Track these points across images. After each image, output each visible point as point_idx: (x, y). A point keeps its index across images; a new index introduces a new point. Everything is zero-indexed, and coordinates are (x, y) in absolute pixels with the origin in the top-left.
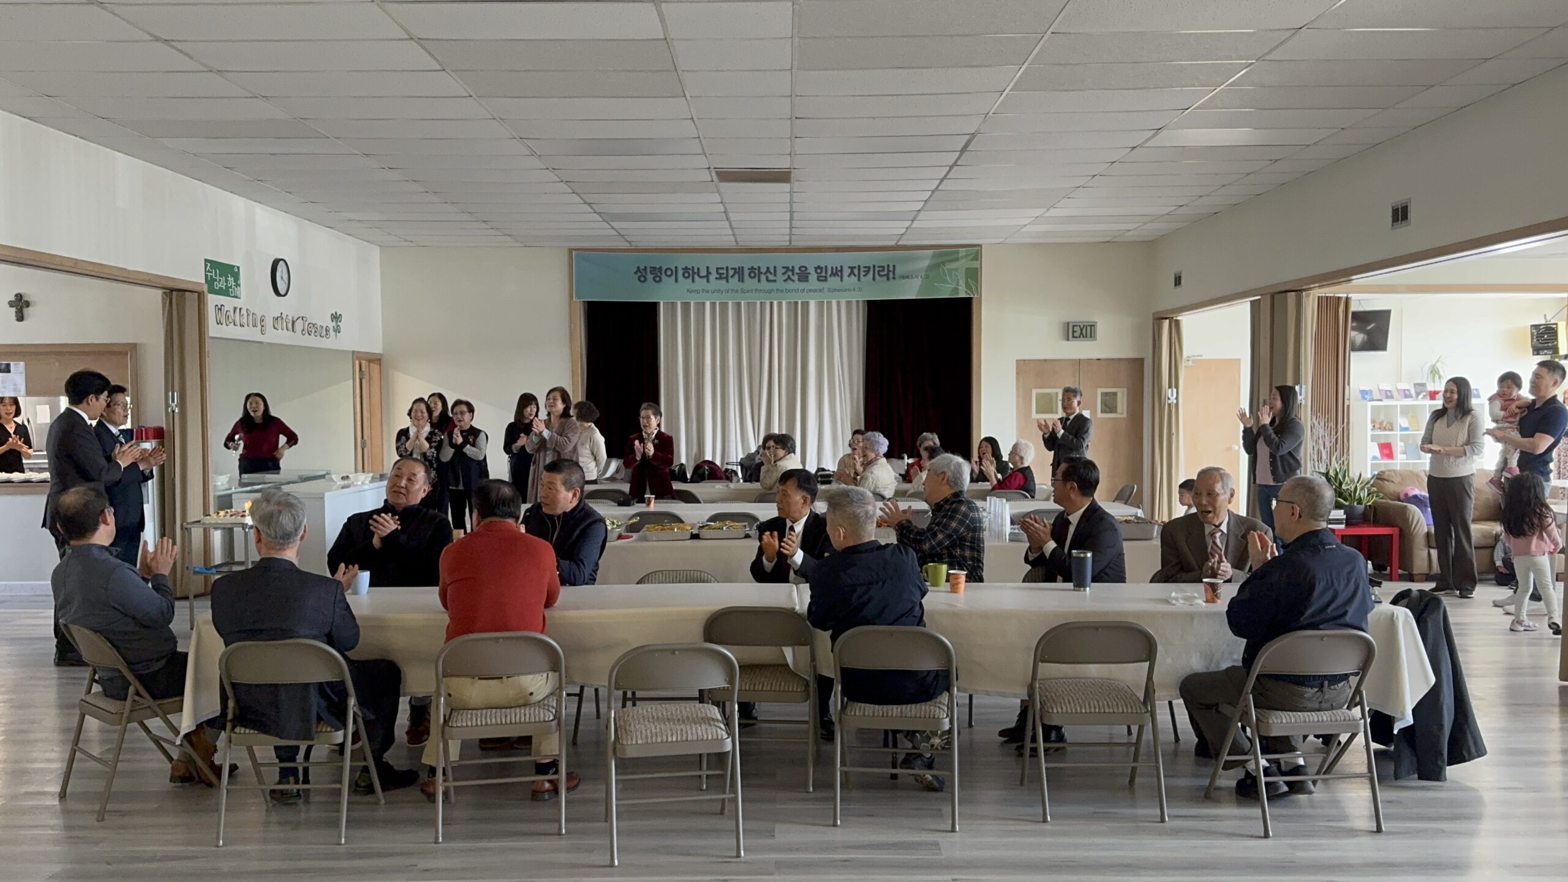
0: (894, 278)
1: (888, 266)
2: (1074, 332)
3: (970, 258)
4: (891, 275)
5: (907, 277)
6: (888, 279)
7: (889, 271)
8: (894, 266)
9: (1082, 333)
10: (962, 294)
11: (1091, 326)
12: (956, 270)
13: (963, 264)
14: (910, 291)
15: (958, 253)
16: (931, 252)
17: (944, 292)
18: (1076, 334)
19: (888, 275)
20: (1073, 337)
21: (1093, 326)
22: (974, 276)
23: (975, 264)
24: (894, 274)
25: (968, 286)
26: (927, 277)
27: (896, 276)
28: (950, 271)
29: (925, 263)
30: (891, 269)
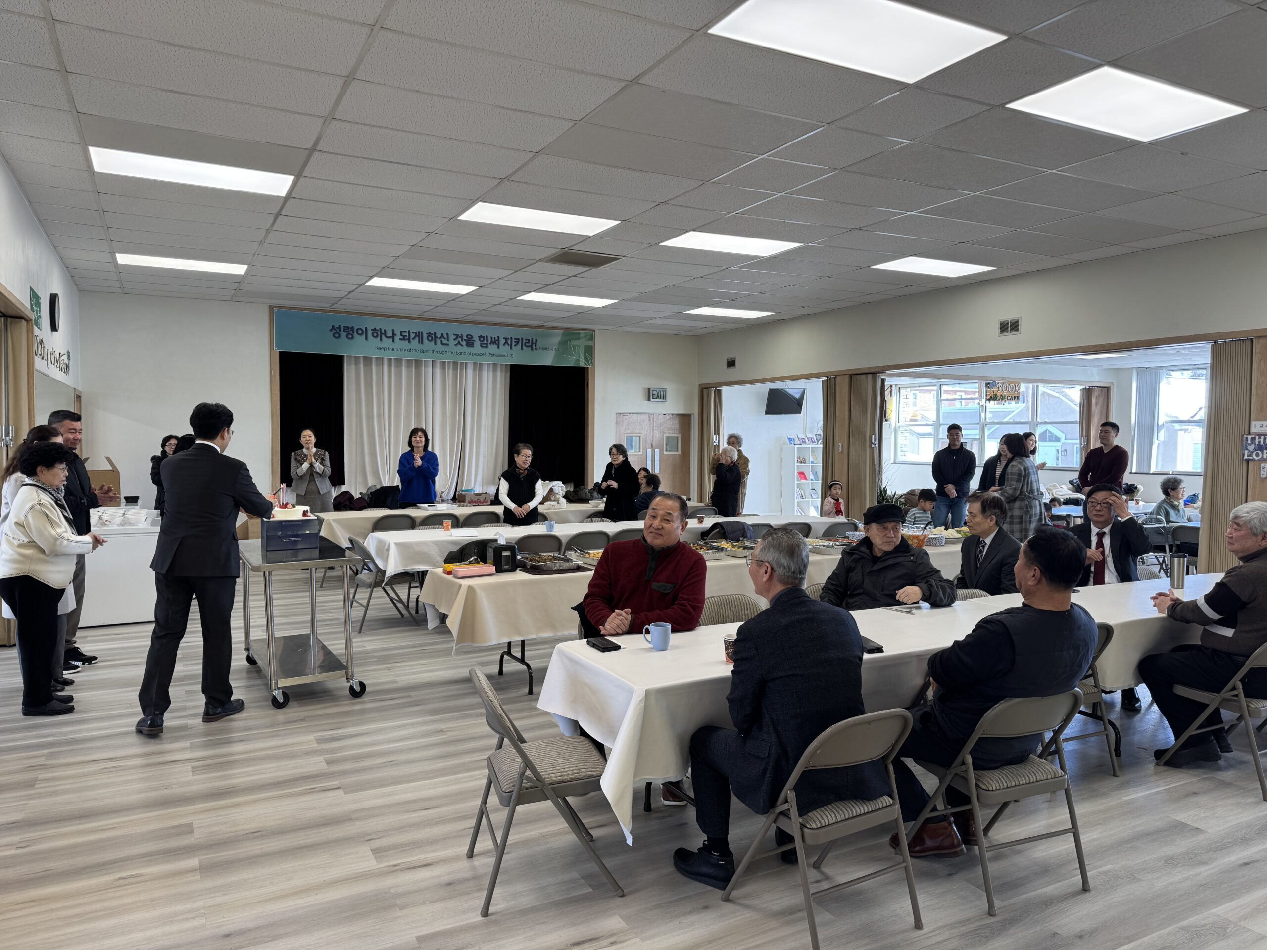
0: (536, 349)
1: (532, 339)
2: (653, 395)
3: (588, 338)
4: (534, 347)
5: (546, 349)
6: (532, 349)
7: (532, 343)
8: (536, 340)
9: (658, 396)
10: (582, 365)
11: (663, 391)
12: (578, 346)
13: (582, 343)
14: (547, 360)
15: (579, 333)
16: (561, 331)
17: (570, 361)
18: (655, 397)
19: (531, 346)
20: (653, 398)
21: (665, 391)
22: (589, 351)
23: (590, 343)
24: (536, 346)
25: (586, 358)
26: (559, 350)
27: (538, 347)
28: (574, 346)
29: (557, 340)
30: (534, 342)
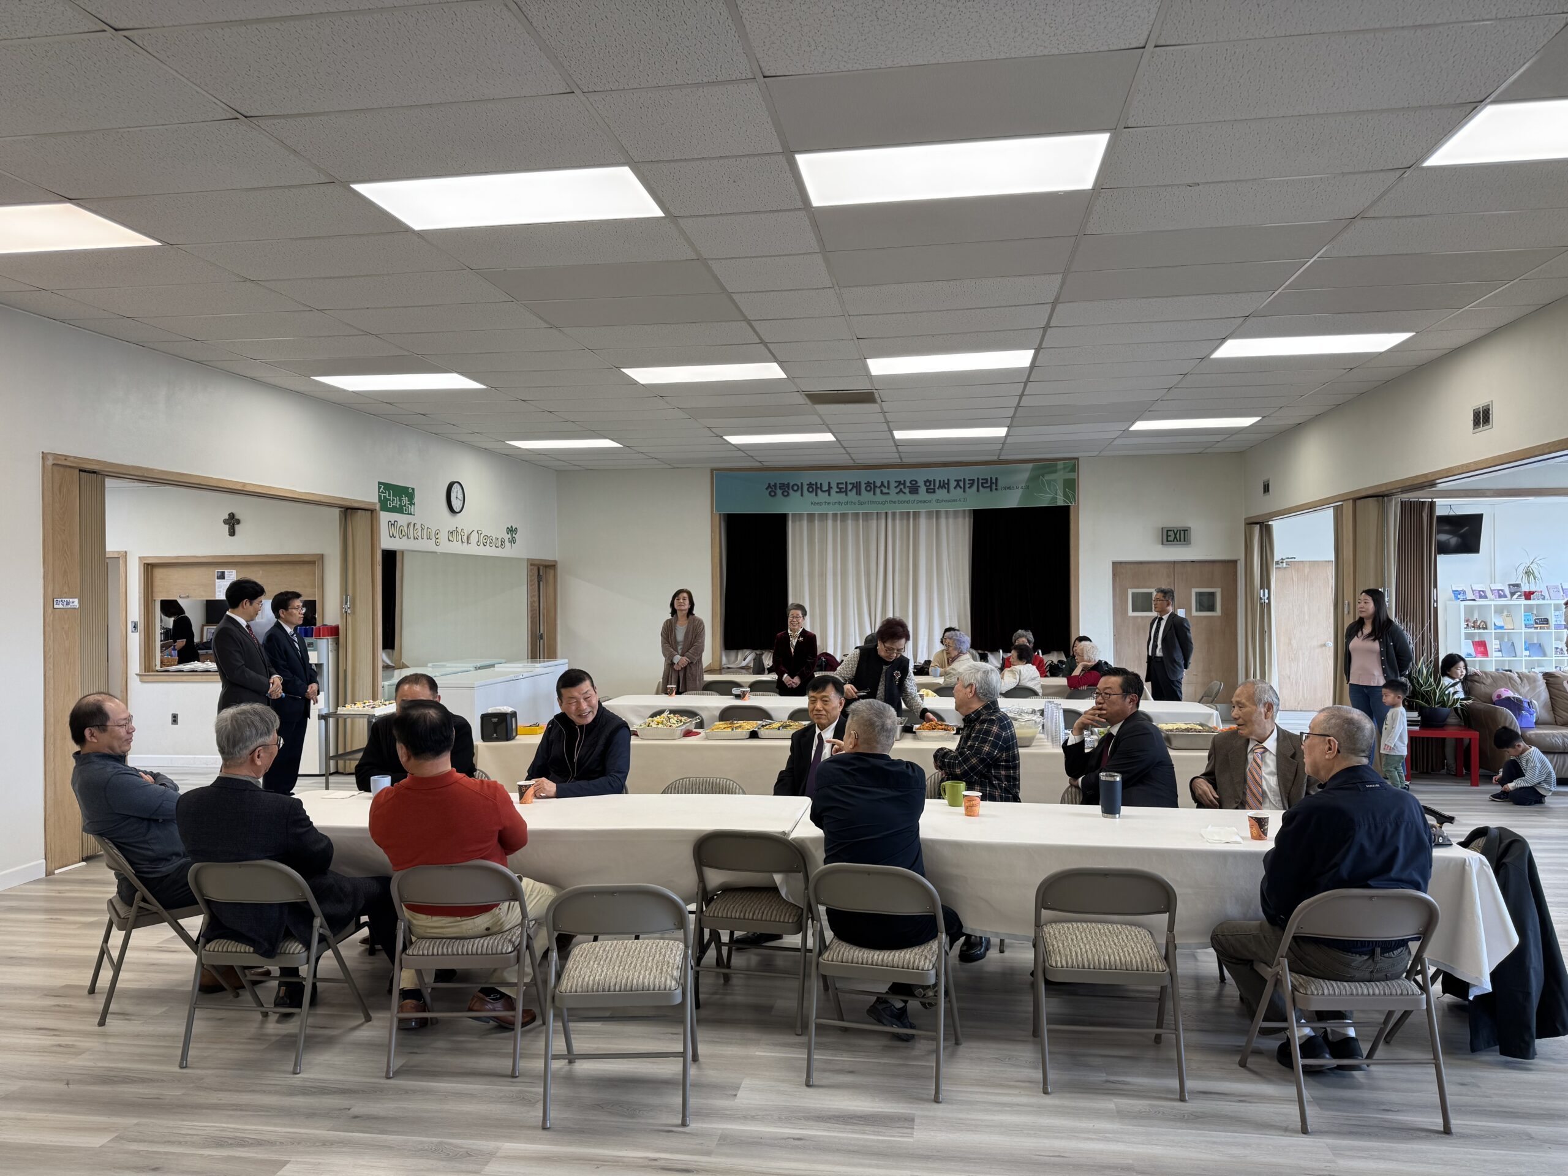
0: (996, 489)
1: (991, 478)
2: (1167, 536)
3: (1068, 470)
4: (994, 487)
5: (1009, 488)
6: (991, 490)
7: (992, 483)
8: (996, 479)
9: (1175, 537)
10: (1060, 502)
11: (1184, 531)
12: (1055, 481)
13: (1060, 476)
14: (1012, 500)
15: (1056, 465)
16: (1031, 465)
17: (1043, 500)
18: (1169, 539)
19: (991, 487)
20: (1167, 541)
21: (1186, 531)
22: (1071, 486)
23: (1072, 476)
24: (996, 486)
25: (1066, 495)
26: (1027, 487)
27: (999, 487)
28: (1049, 482)
29: (1025, 476)
30: (994, 481)
